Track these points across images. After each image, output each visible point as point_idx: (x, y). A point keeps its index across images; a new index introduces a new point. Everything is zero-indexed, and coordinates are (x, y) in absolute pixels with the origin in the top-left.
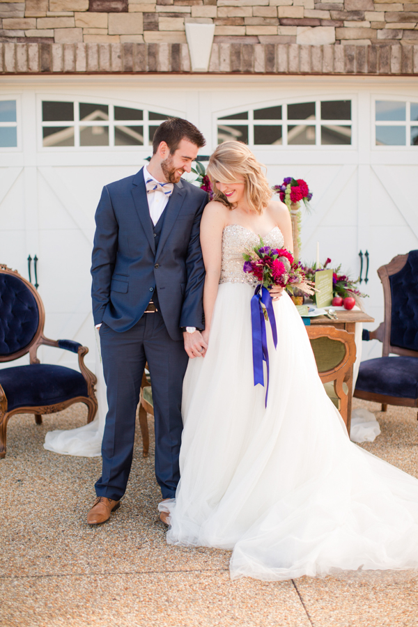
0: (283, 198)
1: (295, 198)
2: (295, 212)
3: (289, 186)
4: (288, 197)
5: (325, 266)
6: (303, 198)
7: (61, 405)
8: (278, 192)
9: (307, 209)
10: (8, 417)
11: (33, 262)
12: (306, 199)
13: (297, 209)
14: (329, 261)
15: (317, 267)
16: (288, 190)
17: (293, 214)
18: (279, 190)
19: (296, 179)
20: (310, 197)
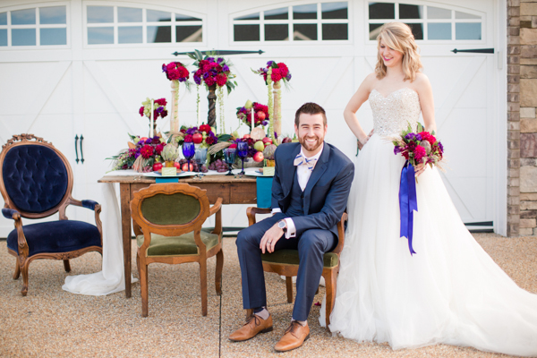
0: (265, 78)
1: (276, 78)
2: (277, 90)
3: (270, 68)
4: (269, 77)
6: (282, 78)
7: (76, 252)
8: (262, 74)
10: (30, 261)
11: (79, 140)
12: (285, 79)
13: (278, 88)
16: (270, 71)
17: (274, 92)
18: (262, 72)
19: (277, 63)
20: (289, 78)
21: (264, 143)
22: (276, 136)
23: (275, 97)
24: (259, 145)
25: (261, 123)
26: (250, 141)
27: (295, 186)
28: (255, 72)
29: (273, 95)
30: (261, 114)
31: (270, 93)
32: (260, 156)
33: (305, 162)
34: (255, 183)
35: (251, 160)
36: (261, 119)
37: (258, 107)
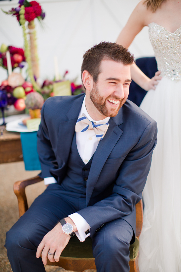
0: (18, 19)
1: (30, 18)
2: (32, 31)
3: (23, 7)
4: (22, 17)
5: (64, 76)
6: (36, 16)
8: (14, 14)
9: (42, 27)
12: (39, 17)
13: (33, 28)
14: (67, 72)
15: (57, 79)
16: (22, 11)
17: (30, 33)
18: (14, 12)
20: (43, 16)
21: (24, 88)
22: (35, 79)
23: (31, 39)
24: (19, 92)
25: (19, 66)
26: (9, 89)
27: (73, 156)
28: (7, 13)
29: (28, 37)
30: (18, 57)
31: (25, 35)
32: (21, 104)
33: (91, 126)
34: (18, 141)
35: (11, 108)
36: (18, 63)
37: (13, 51)
